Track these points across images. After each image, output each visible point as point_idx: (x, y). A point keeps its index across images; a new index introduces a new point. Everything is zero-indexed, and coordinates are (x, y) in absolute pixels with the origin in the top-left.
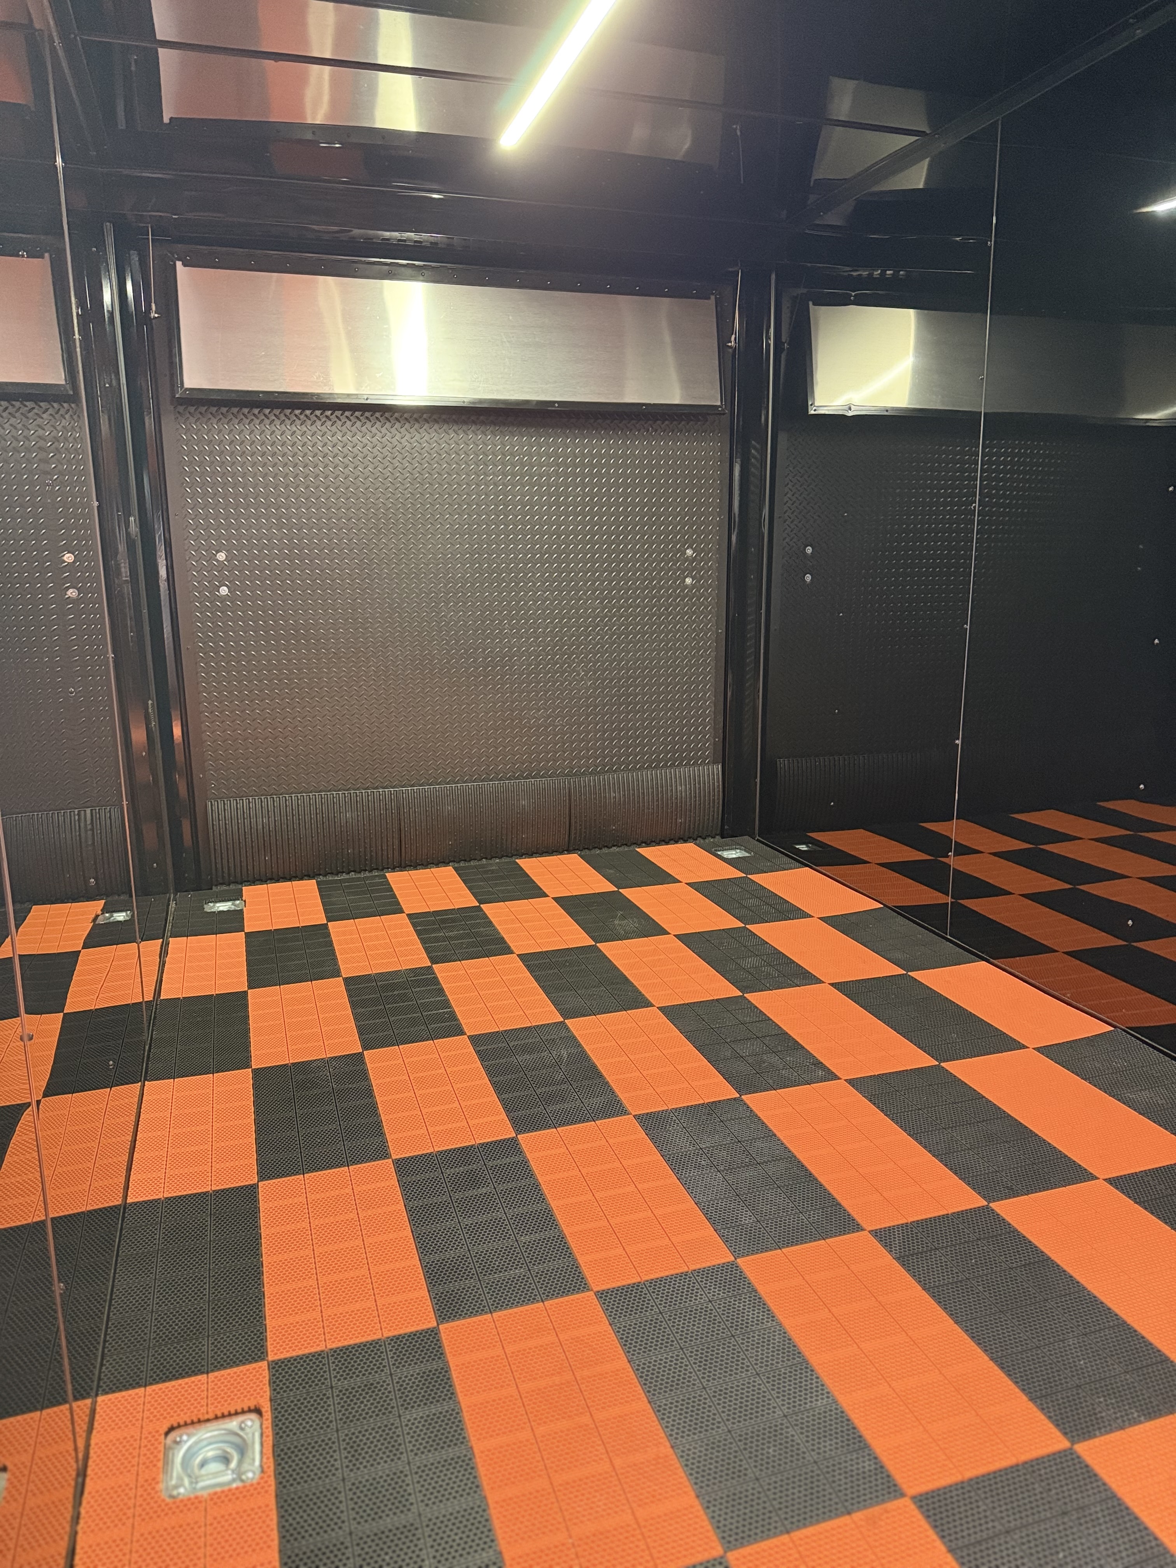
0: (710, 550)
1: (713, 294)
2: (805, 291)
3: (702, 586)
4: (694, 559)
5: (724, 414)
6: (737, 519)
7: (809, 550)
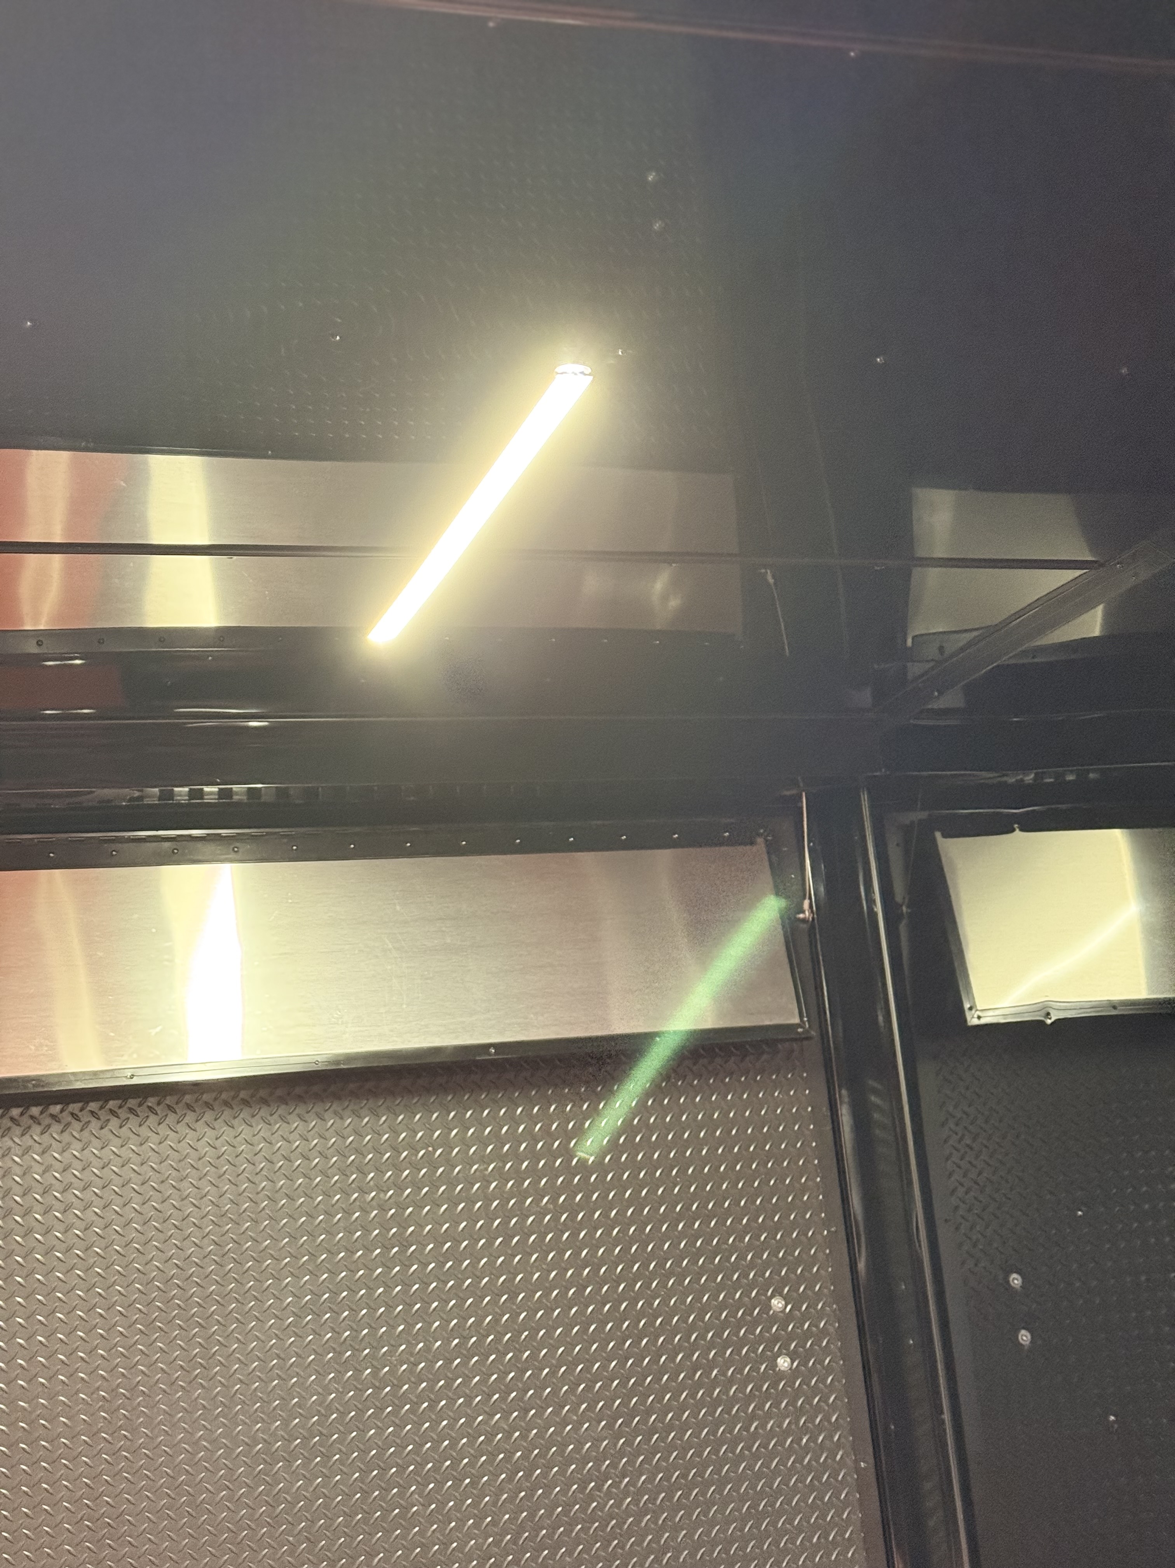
0: (819, 1296)
1: (759, 835)
2: (923, 815)
3: (812, 1372)
4: (789, 1317)
5: (808, 1039)
6: (862, 1228)
7: (1016, 1280)
